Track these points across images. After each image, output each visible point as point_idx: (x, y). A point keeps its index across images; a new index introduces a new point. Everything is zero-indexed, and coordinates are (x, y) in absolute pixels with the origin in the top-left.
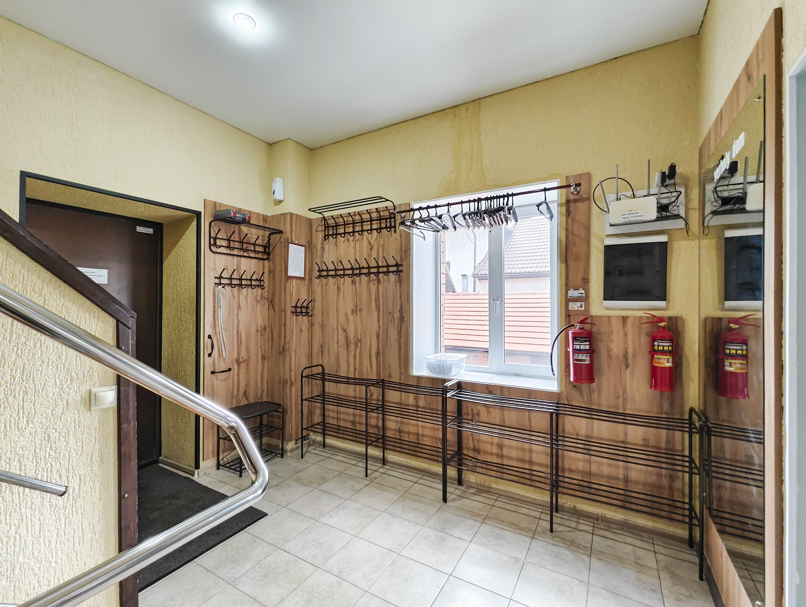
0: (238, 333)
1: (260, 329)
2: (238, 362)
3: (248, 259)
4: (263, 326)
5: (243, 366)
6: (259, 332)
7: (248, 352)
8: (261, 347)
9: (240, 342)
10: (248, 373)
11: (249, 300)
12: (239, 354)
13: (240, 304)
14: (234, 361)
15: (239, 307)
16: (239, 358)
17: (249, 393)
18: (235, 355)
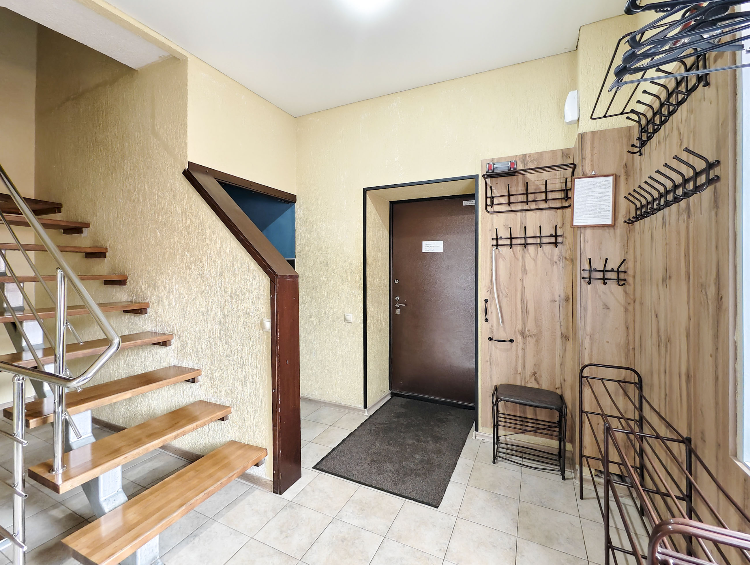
0: (522, 300)
1: (557, 299)
2: (523, 334)
3: (538, 212)
4: (563, 296)
5: (531, 341)
6: (557, 304)
7: (538, 325)
8: (560, 322)
9: (525, 312)
10: (538, 352)
11: (539, 261)
12: (524, 325)
13: (525, 266)
14: (517, 333)
15: (524, 270)
16: (525, 330)
17: (541, 376)
18: (520, 326)
